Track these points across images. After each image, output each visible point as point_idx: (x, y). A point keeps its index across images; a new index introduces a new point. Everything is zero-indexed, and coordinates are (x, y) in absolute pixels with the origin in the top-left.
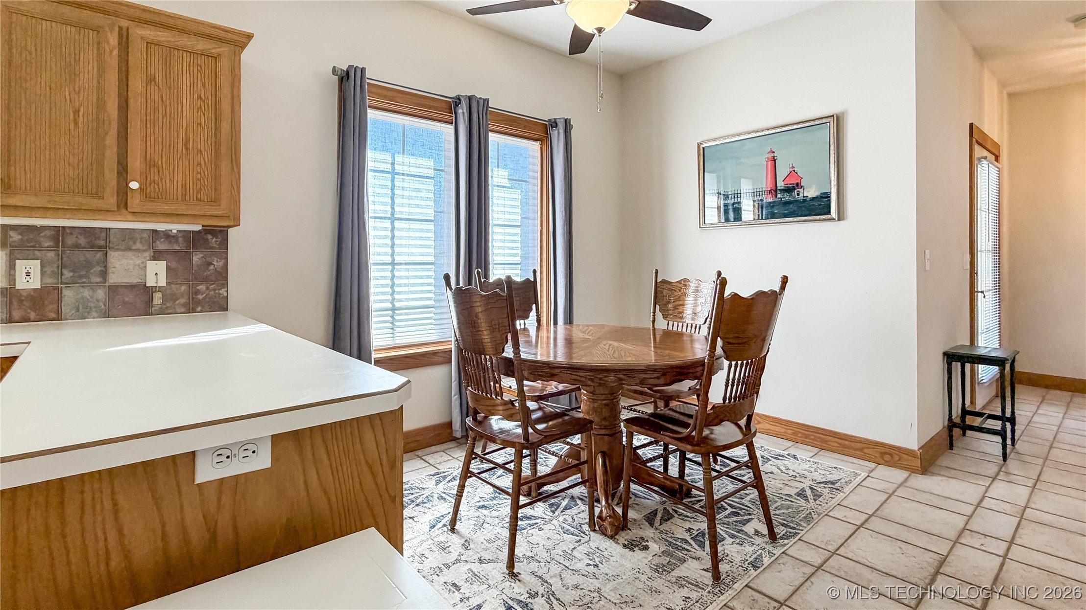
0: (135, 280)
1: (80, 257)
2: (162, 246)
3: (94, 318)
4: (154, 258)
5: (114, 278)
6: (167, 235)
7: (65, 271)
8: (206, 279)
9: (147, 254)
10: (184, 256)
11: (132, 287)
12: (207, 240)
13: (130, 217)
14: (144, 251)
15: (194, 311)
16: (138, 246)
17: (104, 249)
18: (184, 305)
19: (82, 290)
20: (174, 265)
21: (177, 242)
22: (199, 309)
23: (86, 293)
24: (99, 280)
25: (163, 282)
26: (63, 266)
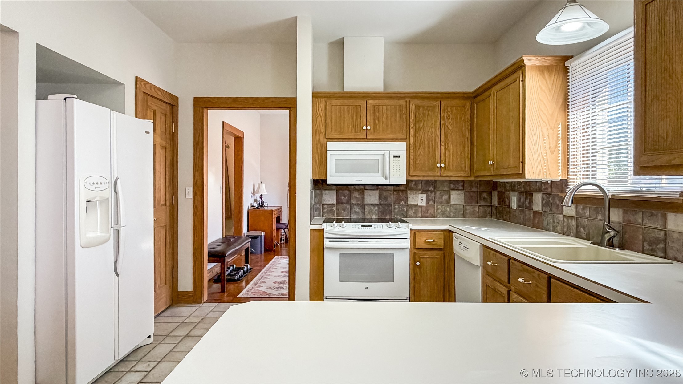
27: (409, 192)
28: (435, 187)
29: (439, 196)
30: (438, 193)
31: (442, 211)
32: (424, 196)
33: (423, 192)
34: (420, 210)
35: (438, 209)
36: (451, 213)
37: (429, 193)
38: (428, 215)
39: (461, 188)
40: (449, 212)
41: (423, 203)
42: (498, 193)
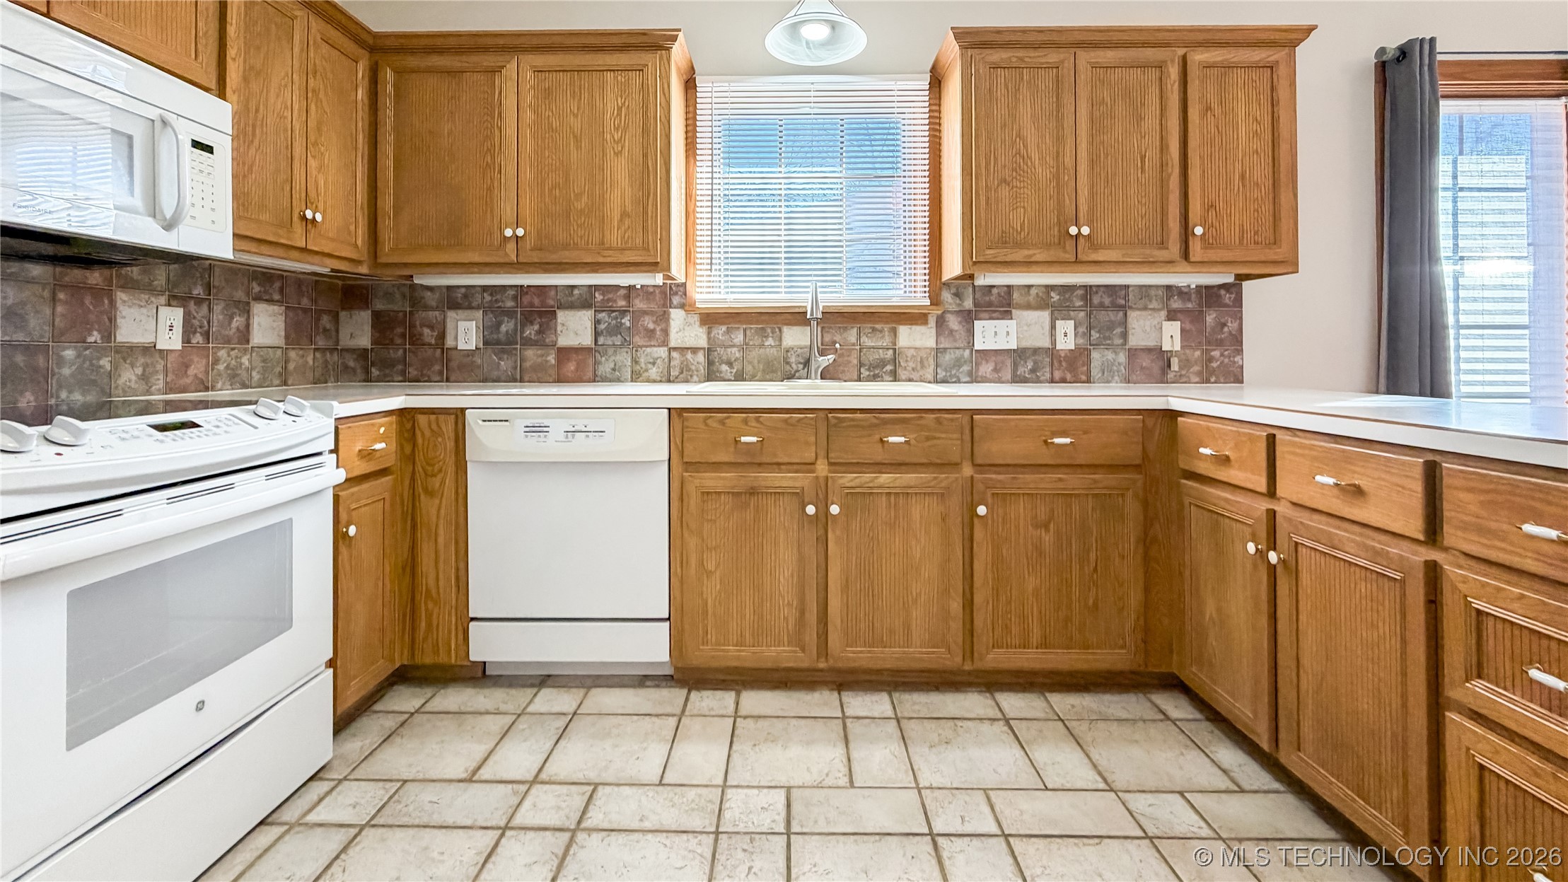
0: (1151, 343)
1: (1104, 317)
2: (1176, 304)
3: (1117, 382)
4: (1168, 318)
5: (1134, 341)
6: (1182, 293)
7: (1093, 332)
8: (1220, 343)
9: (1164, 313)
10: (1196, 317)
11: (1149, 350)
12: (1220, 296)
14: (1159, 310)
15: (1208, 381)
16: (1154, 304)
17: (1124, 309)
18: (1200, 373)
19: (1106, 352)
20: (1188, 326)
21: (1189, 300)
22: (1213, 379)
23: (1110, 355)
24: (1121, 341)
25: (1177, 347)
26: (1090, 328)
27: (121, 296)
28: (208, 288)
29: (221, 317)
30: (218, 307)
31: (227, 367)
32: (175, 316)
33: (173, 303)
34: (160, 367)
35: (216, 361)
36: (254, 374)
37: (192, 304)
38: (188, 381)
39: (277, 297)
40: (249, 370)
41: (171, 340)
42: (377, 316)
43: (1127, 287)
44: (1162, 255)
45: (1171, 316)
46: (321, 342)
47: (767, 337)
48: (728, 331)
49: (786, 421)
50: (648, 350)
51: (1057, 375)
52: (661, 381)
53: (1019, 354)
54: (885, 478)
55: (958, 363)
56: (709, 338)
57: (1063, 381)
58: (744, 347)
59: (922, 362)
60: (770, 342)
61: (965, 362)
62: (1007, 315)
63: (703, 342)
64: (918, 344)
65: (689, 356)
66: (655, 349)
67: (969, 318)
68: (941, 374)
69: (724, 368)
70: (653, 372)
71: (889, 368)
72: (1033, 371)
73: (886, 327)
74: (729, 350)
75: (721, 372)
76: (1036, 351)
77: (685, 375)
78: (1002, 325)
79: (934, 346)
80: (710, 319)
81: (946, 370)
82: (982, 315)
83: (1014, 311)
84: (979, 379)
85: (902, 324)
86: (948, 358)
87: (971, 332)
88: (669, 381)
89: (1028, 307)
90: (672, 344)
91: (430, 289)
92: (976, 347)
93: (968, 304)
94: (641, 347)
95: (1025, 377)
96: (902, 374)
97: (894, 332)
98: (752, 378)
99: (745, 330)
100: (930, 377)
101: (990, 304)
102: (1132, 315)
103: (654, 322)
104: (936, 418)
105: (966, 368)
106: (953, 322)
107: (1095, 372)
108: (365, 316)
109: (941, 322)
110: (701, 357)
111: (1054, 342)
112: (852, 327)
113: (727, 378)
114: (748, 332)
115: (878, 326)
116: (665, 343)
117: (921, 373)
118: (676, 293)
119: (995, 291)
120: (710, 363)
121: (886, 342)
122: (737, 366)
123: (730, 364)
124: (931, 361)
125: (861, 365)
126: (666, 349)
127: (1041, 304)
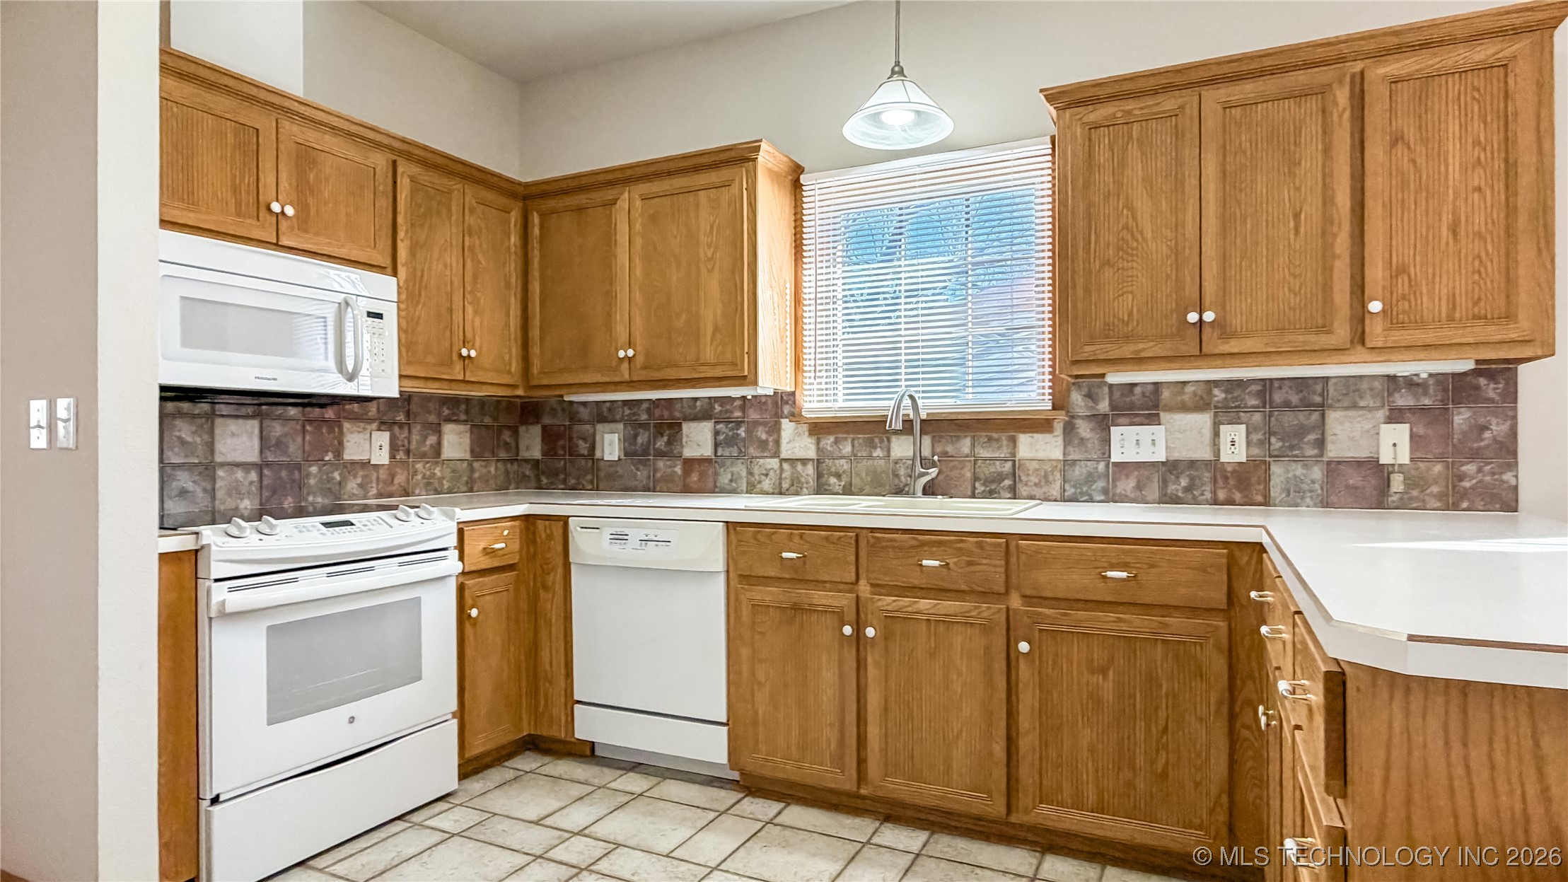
0: (1362, 453)
1: (1289, 420)
2: (1403, 400)
3: (1308, 507)
4: (1390, 420)
5: (1334, 451)
6: (1411, 383)
7: (1273, 440)
8: (1475, 455)
9: (1382, 414)
10: (1437, 416)
11: (1359, 464)
12: (1477, 388)
13: (1368, 357)
14: (1377, 409)
15: (1456, 507)
16: (1368, 401)
17: (1322, 408)
18: (1441, 496)
19: (1294, 465)
20: (1421, 430)
21: (1426, 393)
22: (1465, 505)
23: (1299, 470)
24: (1316, 452)
25: (1404, 457)
26: (1270, 434)
27: (346, 425)
28: (408, 414)
29: (418, 437)
30: (416, 429)
31: (424, 477)
32: (383, 438)
33: (382, 428)
34: (374, 477)
35: (415, 472)
36: (445, 482)
37: (396, 429)
38: (394, 488)
39: (463, 417)
40: (441, 480)
41: (381, 457)
42: (545, 429)
43: (1326, 379)
44: (1324, 341)
45: (1396, 416)
46: (503, 454)
47: (875, 448)
48: (836, 442)
49: (827, 538)
50: (762, 461)
51: (1222, 495)
52: (773, 494)
53: (1171, 468)
54: (925, 604)
55: (1090, 478)
56: (818, 449)
57: (1230, 502)
58: (854, 456)
59: (1046, 476)
60: (878, 453)
61: (1099, 477)
62: (1153, 419)
63: (812, 454)
64: (1041, 455)
65: (799, 467)
66: (768, 460)
67: (1103, 423)
68: (1070, 491)
69: (833, 480)
70: (767, 484)
71: (1007, 482)
72: (1187, 489)
73: (1004, 436)
74: (837, 462)
75: (829, 485)
76: (1192, 463)
77: (795, 489)
78: (1145, 431)
79: (1061, 457)
80: (818, 428)
81: (1074, 486)
82: (1121, 420)
83: (1162, 414)
84: (1117, 498)
85: (1024, 432)
86: (1078, 472)
87: (1107, 441)
88: (781, 493)
89: (1184, 408)
90: (783, 455)
91: (584, 404)
92: (1114, 459)
93: (1104, 406)
94: (753, 458)
95: (1176, 496)
96: (1023, 490)
97: (1013, 441)
98: (860, 492)
99: (853, 440)
100: (1055, 492)
101: (1132, 406)
102: (1333, 417)
103: (767, 433)
104: (977, 542)
105: (1100, 484)
106: (1084, 429)
107: (1275, 492)
108: (536, 431)
109: (1069, 429)
110: (811, 468)
111: (1217, 453)
112: (966, 436)
113: (835, 491)
114: (856, 442)
115: (995, 435)
116: (776, 454)
117: (1045, 489)
118: (787, 403)
119: (1138, 390)
120: (819, 476)
121: (1004, 453)
122: (845, 479)
123: (838, 476)
124: (1057, 475)
125: (976, 478)
126: (777, 460)
127: (1200, 405)
